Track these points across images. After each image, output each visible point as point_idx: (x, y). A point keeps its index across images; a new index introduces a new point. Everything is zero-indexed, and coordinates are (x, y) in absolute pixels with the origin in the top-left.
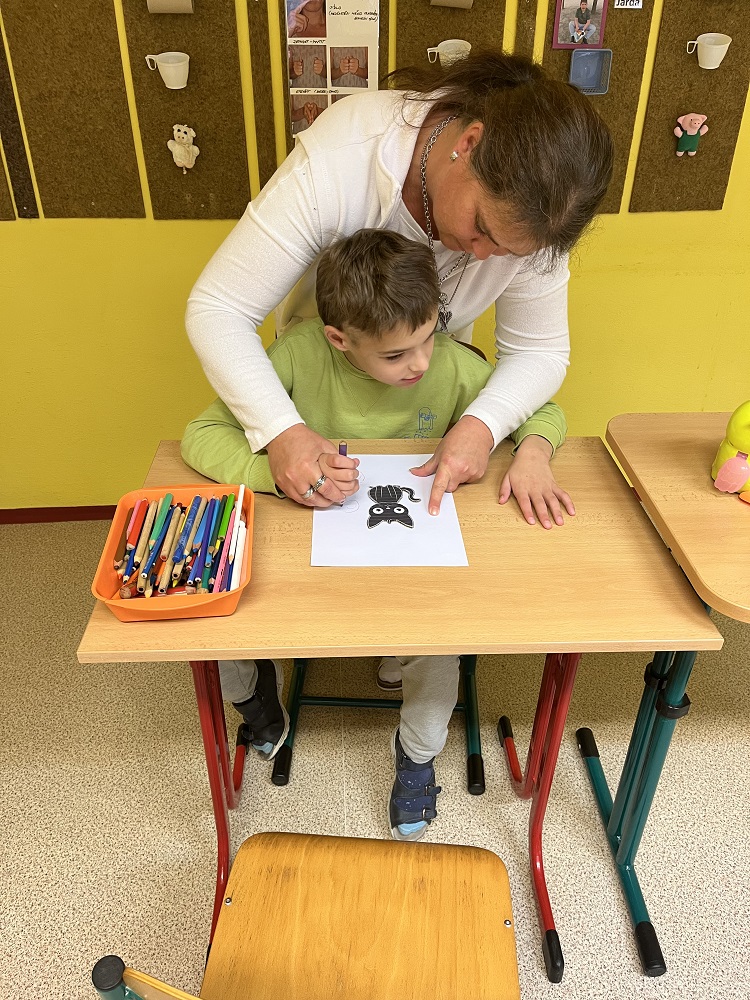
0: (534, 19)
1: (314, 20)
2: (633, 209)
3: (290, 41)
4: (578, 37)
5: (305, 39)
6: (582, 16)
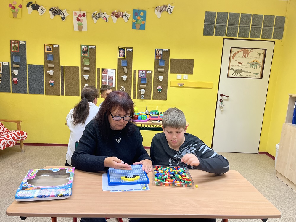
0: (136, 74)
1: (106, 72)
2: (153, 99)
3: (103, 75)
4: (142, 76)
6: (143, 74)
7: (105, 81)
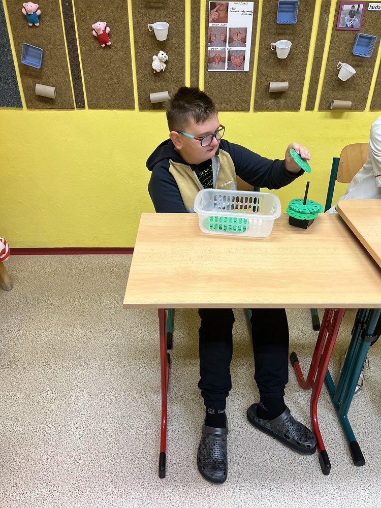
0: (328, 15)
1: (222, 14)
4: (349, 24)
5: (217, 24)
7: (219, 49)
